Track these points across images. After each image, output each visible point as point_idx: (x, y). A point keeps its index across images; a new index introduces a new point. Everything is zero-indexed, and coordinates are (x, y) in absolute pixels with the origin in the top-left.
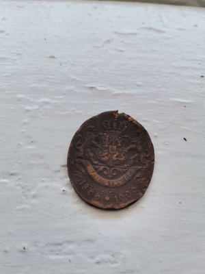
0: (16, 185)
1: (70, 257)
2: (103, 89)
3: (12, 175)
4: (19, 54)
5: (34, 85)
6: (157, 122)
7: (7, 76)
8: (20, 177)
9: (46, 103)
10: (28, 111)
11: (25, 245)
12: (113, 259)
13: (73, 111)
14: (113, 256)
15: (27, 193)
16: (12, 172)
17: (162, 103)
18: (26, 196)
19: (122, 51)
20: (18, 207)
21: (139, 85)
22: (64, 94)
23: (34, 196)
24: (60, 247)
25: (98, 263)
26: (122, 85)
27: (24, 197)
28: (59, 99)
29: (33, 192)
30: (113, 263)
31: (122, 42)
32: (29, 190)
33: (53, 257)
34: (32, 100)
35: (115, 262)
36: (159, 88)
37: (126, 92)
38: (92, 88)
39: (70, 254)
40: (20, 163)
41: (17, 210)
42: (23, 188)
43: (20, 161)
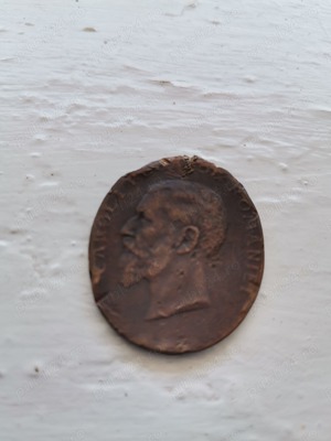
0: (22, 252)
1: (127, 387)
2: (184, 85)
3: (14, 232)
4: (28, 24)
5: (56, 76)
6: (286, 144)
7: (6, 61)
8: (29, 237)
9: (78, 107)
10: (44, 120)
11: (39, 363)
12: (209, 392)
13: (129, 122)
14: (210, 385)
15: (43, 266)
16: (14, 227)
17: (293, 113)
18: (40, 272)
19: (216, 23)
20: (26, 293)
21: (250, 81)
22: (112, 93)
23: (56, 273)
24: (106, 369)
25: (181, 398)
26: (218, 80)
27: (36, 275)
28: (103, 101)
29: (55, 266)
30: (209, 399)
31: (217, 8)
32: (46, 262)
33: (93, 387)
34: (51, 101)
35: (214, 398)
36: (288, 86)
37: (226, 91)
38: (163, 83)
39: (126, 381)
40: (29, 212)
41: (24, 298)
42: (34, 257)
43: (29, 209)
